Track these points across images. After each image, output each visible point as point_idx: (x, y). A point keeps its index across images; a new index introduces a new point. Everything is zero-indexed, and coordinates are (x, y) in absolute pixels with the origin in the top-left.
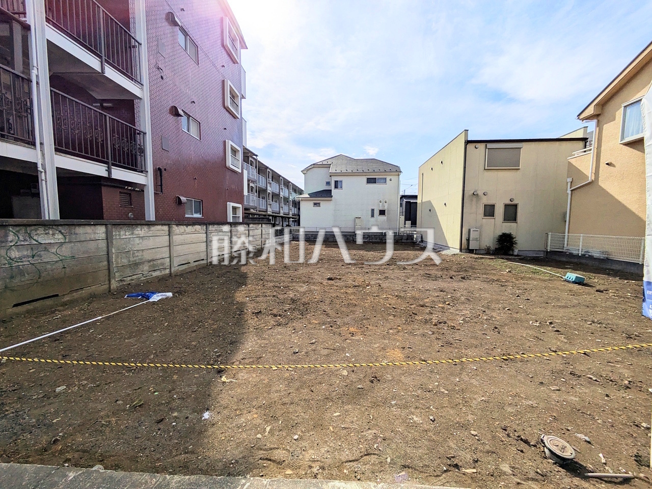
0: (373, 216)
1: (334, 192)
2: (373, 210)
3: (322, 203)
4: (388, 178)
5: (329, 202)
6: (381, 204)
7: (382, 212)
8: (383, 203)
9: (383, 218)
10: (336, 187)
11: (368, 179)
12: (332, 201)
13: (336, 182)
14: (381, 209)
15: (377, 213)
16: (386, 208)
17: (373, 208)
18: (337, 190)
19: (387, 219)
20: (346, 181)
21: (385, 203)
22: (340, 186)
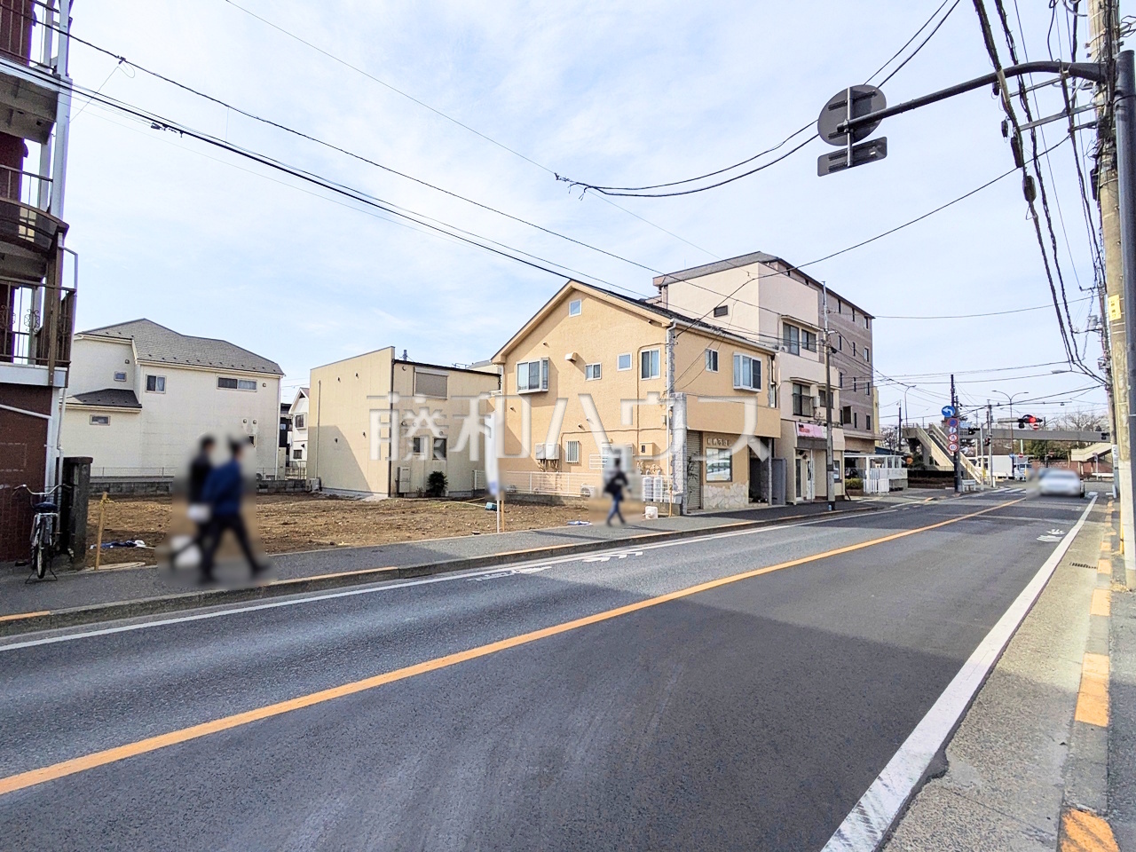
1: (146, 395)
3: (113, 419)
4: (260, 382)
5: (134, 416)
6: (245, 426)
8: (249, 425)
10: (150, 388)
11: (220, 379)
12: (138, 416)
13: (152, 379)
14: (246, 434)
16: (254, 433)
18: (151, 394)
19: (257, 451)
20: (172, 380)
21: (253, 425)
22: (159, 388)
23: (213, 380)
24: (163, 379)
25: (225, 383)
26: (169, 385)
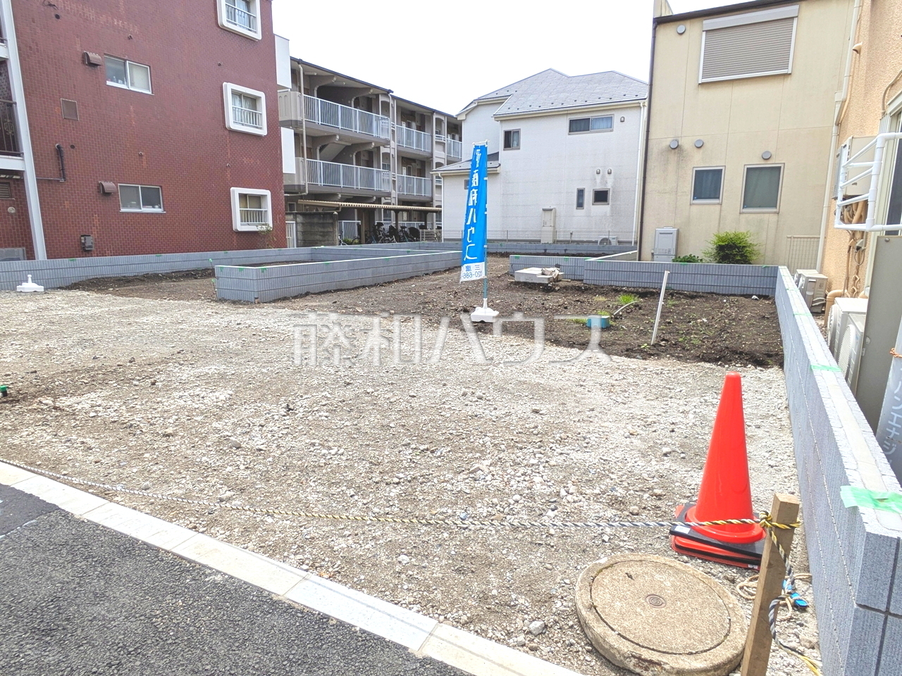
0: (580, 205)
1: (504, 155)
2: (581, 193)
5: (496, 177)
6: (598, 178)
7: (601, 197)
8: (603, 177)
9: (602, 209)
10: (508, 145)
11: (572, 122)
12: (499, 176)
13: (508, 135)
14: (599, 187)
15: (589, 197)
16: (609, 186)
17: (581, 187)
18: (510, 152)
19: (612, 210)
20: (527, 131)
21: (607, 175)
22: (515, 143)
23: (565, 124)
24: (517, 132)
25: (579, 126)
26: (523, 138)
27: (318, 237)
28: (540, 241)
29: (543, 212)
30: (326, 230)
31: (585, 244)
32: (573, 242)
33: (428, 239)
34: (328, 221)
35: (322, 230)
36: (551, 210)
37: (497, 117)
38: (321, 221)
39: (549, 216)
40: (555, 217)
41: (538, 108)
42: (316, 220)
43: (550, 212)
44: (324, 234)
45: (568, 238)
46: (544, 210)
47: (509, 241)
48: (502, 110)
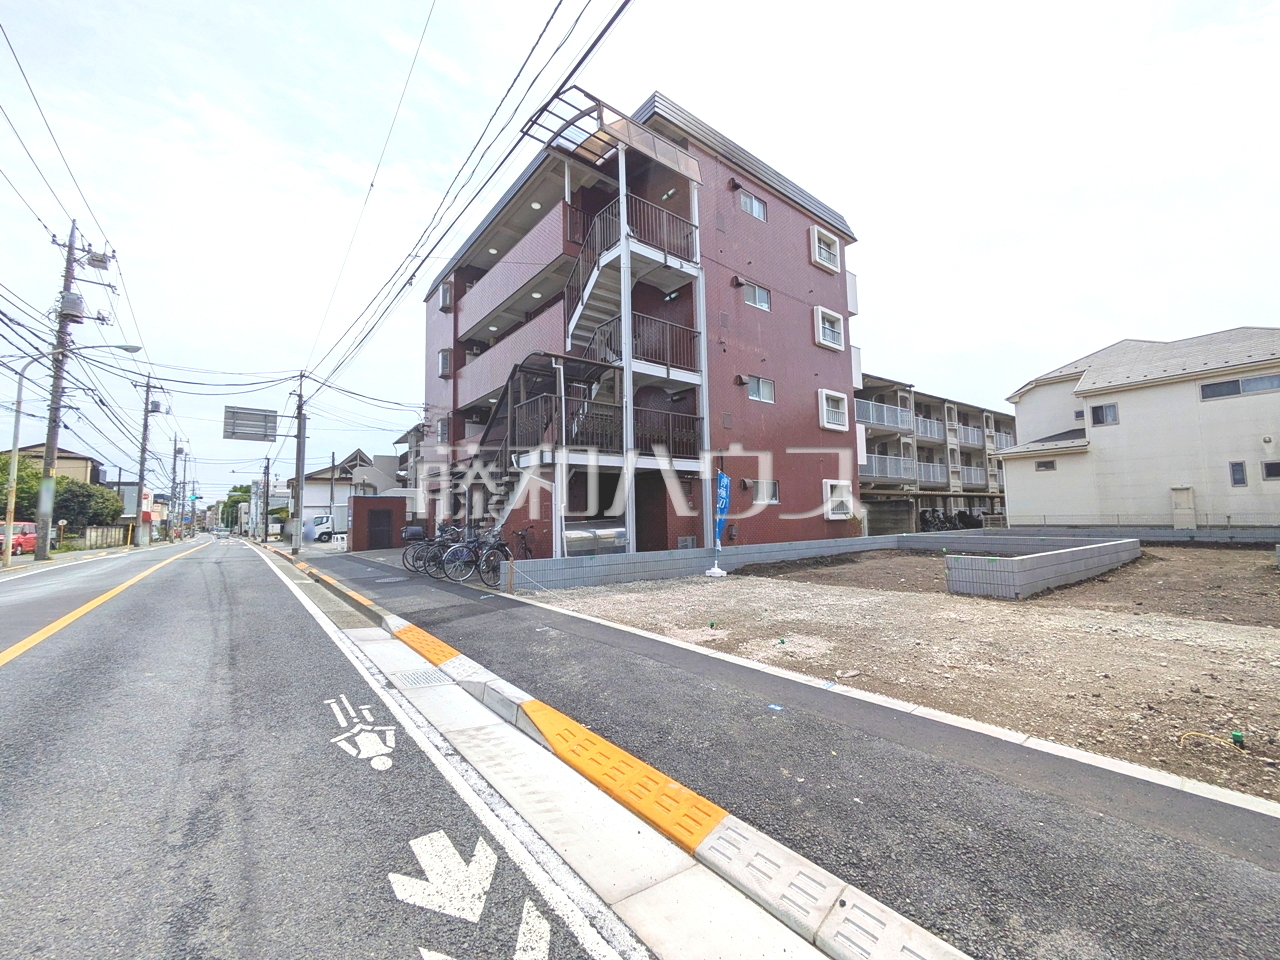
0: (1239, 481)
1: (1094, 431)
2: (1238, 467)
5: (1082, 456)
10: (1098, 420)
12: (1090, 454)
13: (1097, 410)
14: (1274, 459)
15: (1254, 471)
17: (1237, 460)
18: (1103, 429)
20: (1131, 404)
22: (1110, 419)
23: (1194, 390)
24: (1113, 407)
25: (1210, 391)
26: (1122, 412)
27: (888, 525)
28: (1172, 527)
29: (1174, 493)
30: (899, 518)
31: (1258, 531)
32: (1232, 527)
33: (993, 525)
34: (901, 509)
35: (894, 517)
36: (1187, 489)
37: (1078, 394)
38: (893, 509)
39: (1183, 497)
40: (1194, 497)
41: (1142, 378)
42: (886, 508)
43: (1185, 492)
44: (896, 522)
45: (1224, 522)
46: (1173, 489)
47: (1121, 526)
48: (1083, 385)
